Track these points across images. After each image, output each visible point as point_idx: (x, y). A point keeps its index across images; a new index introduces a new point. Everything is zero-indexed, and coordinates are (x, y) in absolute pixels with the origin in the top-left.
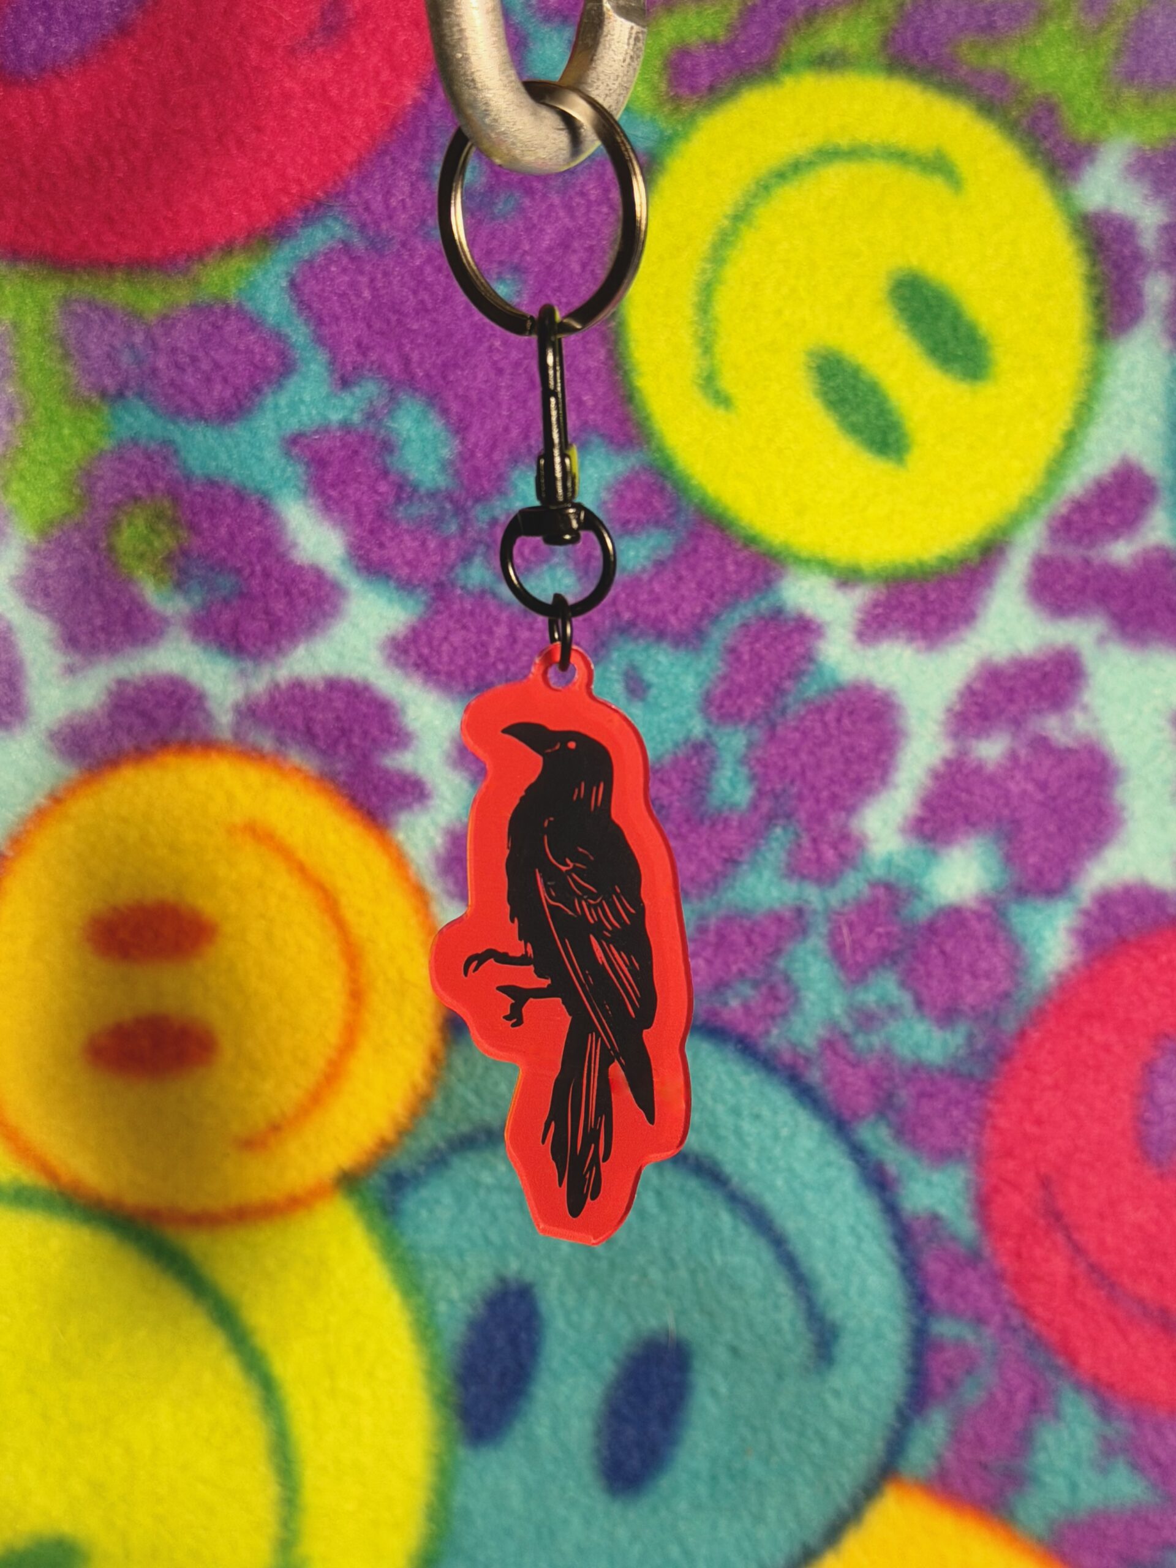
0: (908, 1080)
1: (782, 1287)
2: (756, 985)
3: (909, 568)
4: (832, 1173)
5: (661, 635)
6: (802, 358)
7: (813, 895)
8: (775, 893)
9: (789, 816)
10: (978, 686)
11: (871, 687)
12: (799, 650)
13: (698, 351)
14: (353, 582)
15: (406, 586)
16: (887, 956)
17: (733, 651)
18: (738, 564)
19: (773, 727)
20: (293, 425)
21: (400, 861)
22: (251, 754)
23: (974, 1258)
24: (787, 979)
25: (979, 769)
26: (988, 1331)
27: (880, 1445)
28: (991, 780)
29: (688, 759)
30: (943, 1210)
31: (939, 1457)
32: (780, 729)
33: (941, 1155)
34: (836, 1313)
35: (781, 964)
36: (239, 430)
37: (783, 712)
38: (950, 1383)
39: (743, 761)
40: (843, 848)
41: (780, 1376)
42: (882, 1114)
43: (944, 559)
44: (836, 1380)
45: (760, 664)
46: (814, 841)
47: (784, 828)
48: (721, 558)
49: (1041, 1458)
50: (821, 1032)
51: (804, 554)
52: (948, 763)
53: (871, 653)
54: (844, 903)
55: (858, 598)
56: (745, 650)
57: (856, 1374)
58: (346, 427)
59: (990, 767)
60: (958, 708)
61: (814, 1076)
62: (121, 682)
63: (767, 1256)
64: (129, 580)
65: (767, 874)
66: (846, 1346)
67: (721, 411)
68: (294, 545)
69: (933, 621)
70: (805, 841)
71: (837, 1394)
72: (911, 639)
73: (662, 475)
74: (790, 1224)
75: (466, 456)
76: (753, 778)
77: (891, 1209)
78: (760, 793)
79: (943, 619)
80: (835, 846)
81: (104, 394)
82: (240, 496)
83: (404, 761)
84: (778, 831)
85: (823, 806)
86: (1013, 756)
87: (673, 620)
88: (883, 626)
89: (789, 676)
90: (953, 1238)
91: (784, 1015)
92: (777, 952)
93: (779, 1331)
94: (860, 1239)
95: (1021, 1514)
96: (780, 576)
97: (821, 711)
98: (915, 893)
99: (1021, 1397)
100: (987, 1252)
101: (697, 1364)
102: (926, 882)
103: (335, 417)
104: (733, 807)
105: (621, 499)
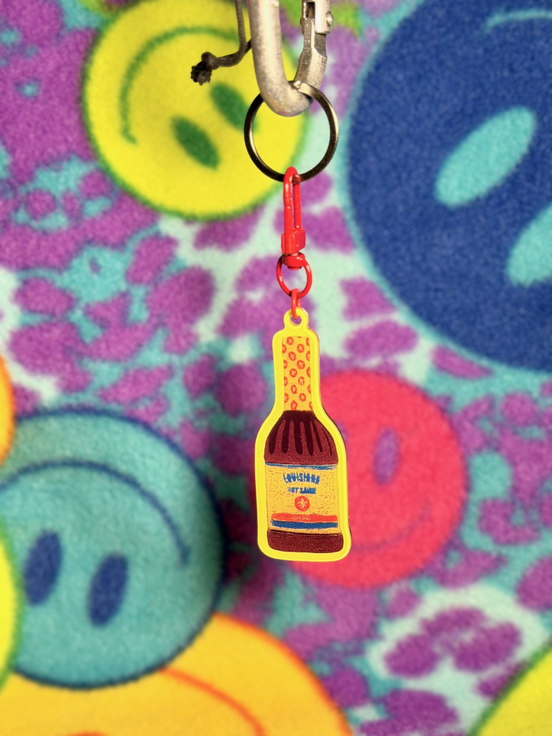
1: (166, 531)
2: (151, 399)
3: (218, 216)
5: (106, 244)
6: (168, 122)
7: (175, 359)
8: (159, 359)
9: (164, 325)
10: (250, 268)
11: (200, 268)
12: (168, 252)
13: (120, 118)
16: (210, 387)
17: (138, 252)
18: (140, 214)
19: (157, 285)
24: (165, 397)
25: (250, 304)
26: (254, 548)
28: (255, 309)
30: (235, 497)
31: (234, 603)
32: (160, 287)
34: (188, 541)
35: (162, 390)
37: (161, 278)
38: (239, 571)
39: (145, 300)
40: (189, 339)
41: (166, 571)
42: (207, 456)
43: (235, 212)
44: (190, 571)
45: (150, 258)
46: (177, 336)
47: (163, 330)
48: (132, 211)
49: (279, 603)
50: (180, 420)
51: (168, 209)
52: (235, 302)
53: (201, 253)
54: (189, 362)
55: (195, 229)
59: (255, 304)
60: (240, 278)
61: (177, 439)
63: (158, 517)
65: (155, 351)
66: (193, 557)
67: (131, 145)
69: (229, 239)
70: (172, 336)
71: (190, 577)
72: (219, 247)
73: (105, 173)
74: (168, 504)
75: (15, 164)
76: (148, 308)
77: (212, 496)
78: (152, 315)
79: (234, 238)
80: (185, 337)
84: (160, 332)
85: (180, 321)
86: (266, 298)
87: (110, 237)
88: (206, 242)
89: (163, 263)
90: (239, 509)
91: (163, 412)
92: (160, 385)
93: (164, 550)
95: (271, 628)
96: (158, 218)
97: (178, 278)
98: (221, 359)
99: (269, 577)
101: (130, 566)
102: (226, 354)
104: (139, 321)
105: (86, 184)
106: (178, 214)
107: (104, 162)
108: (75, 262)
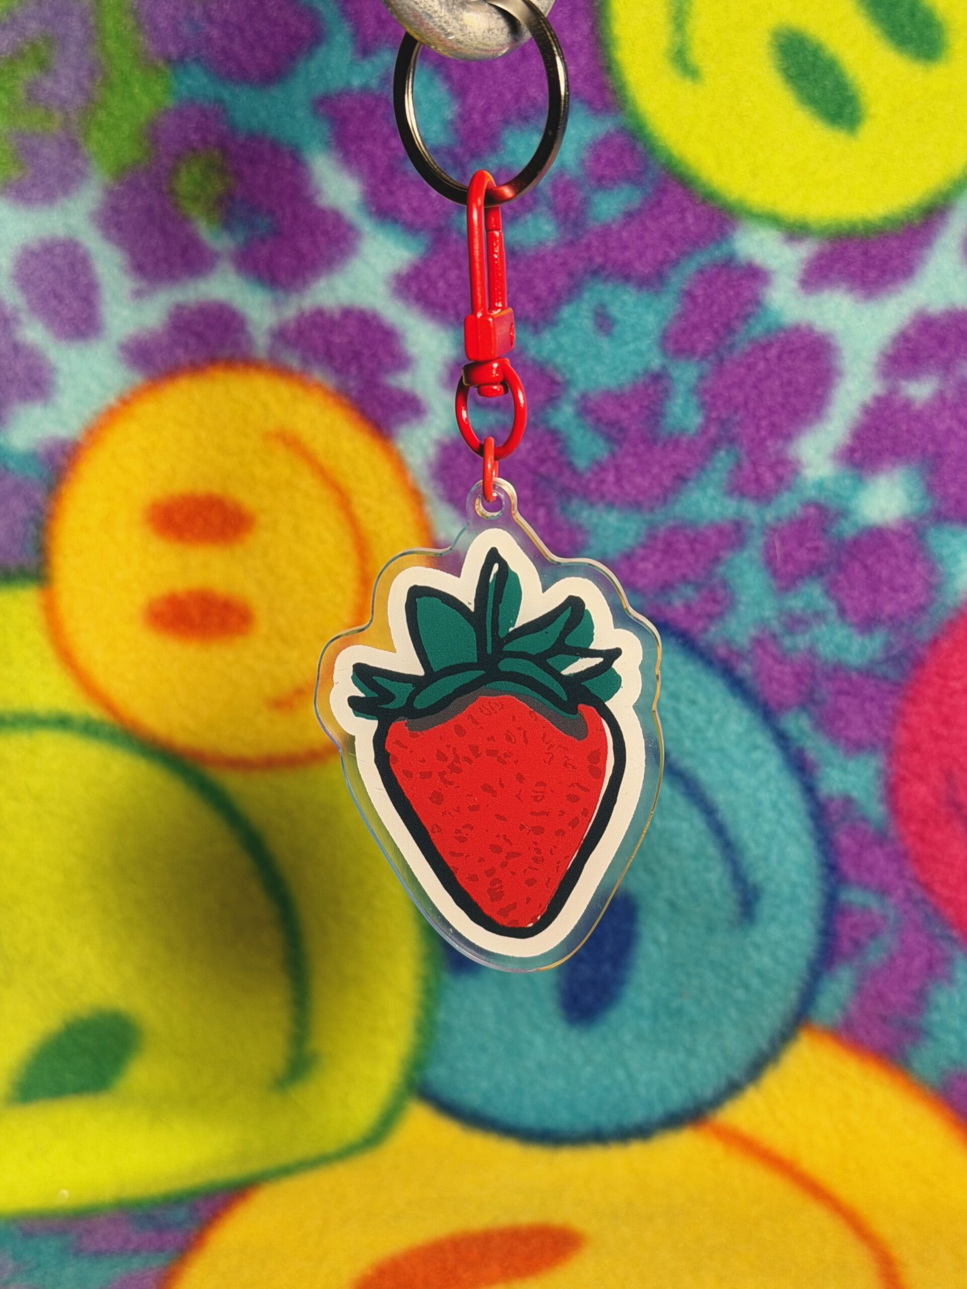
0: (829, 678)
1: (712, 850)
2: (698, 587)
3: (854, 227)
4: (757, 755)
5: (627, 278)
6: (766, 38)
7: (750, 510)
8: (717, 509)
9: (732, 440)
10: (912, 333)
11: (810, 329)
12: (747, 294)
13: (671, 28)
14: (365, 225)
15: (410, 228)
16: (816, 570)
17: (689, 295)
18: (697, 218)
19: (721, 360)
20: (320, 89)
21: (400, 466)
22: (280, 371)
23: (881, 839)
24: (725, 584)
25: (907, 405)
26: (891, 901)
27: (793, 995)
28: (918, 417)
29: (646, 387)
30: (855, 794)
31: (844, 1009)
32: (728, 365)
33: (856, 747)
34: (758, 876)
35: (721, 570)
36: (276, 92)
37: (731, 347)
38: (857, 944)
39: (694, 390)
40: (780, 470)
41: (711, 929)
42: (803, 706)
43: (886, 219)
44: (756, 935)
45: (712, 305)
46: (755, 464)
47: (728, 452)
48: (683, 211)
49: (935, 1017)
50: (753, 632)
51: (756, 210)
52: (878, 399)
53: (813, 299)
54: (778, 519)
55: (804, 251)
56: (699, 292)
57: (775, 932)
58: (365, 90)
59: (918, 405)
60: (890, 351)
61: (745, 669)
62: (179, 307)
63: (699, 822)
64: (185, 220)
65: (711, 491)
66: (765, 908)
67: (688, 83)
68: (318, 191)
69: (872, 274)
70: (746, 464)
71: (757, 947)
72: (851, 290)
73: (634, 137)
74: (720, 798)
75: (464, 117)
76: (703, 405)
77: (809, 790)
78: (708, 420)
79: (884, 272)
80: (772, 467)
81: (168, 60)
82: (275, 148)
83: (404, 381)
84: (722, 453)
85: (763, 433)
86: (940, 396)
87: (637, 264)
88: (825, 277)
89: (737, 317)
90: (864, 819)
91: (721, 615)
92: (716, 560)
93: (709, 890)
94: (781, 814)
95: (916, 1065)
96: (734, 228)
97: (765, 348)
98: (843, 513)
99: (918, 963)
100: (892, 834)
101: (642, 916)
102: (853, 505)
103: (356, 82)
104: (683, 431)
105: (598, 158)
106: (773, 220)
107: (634, 115)
108: (566, 312)
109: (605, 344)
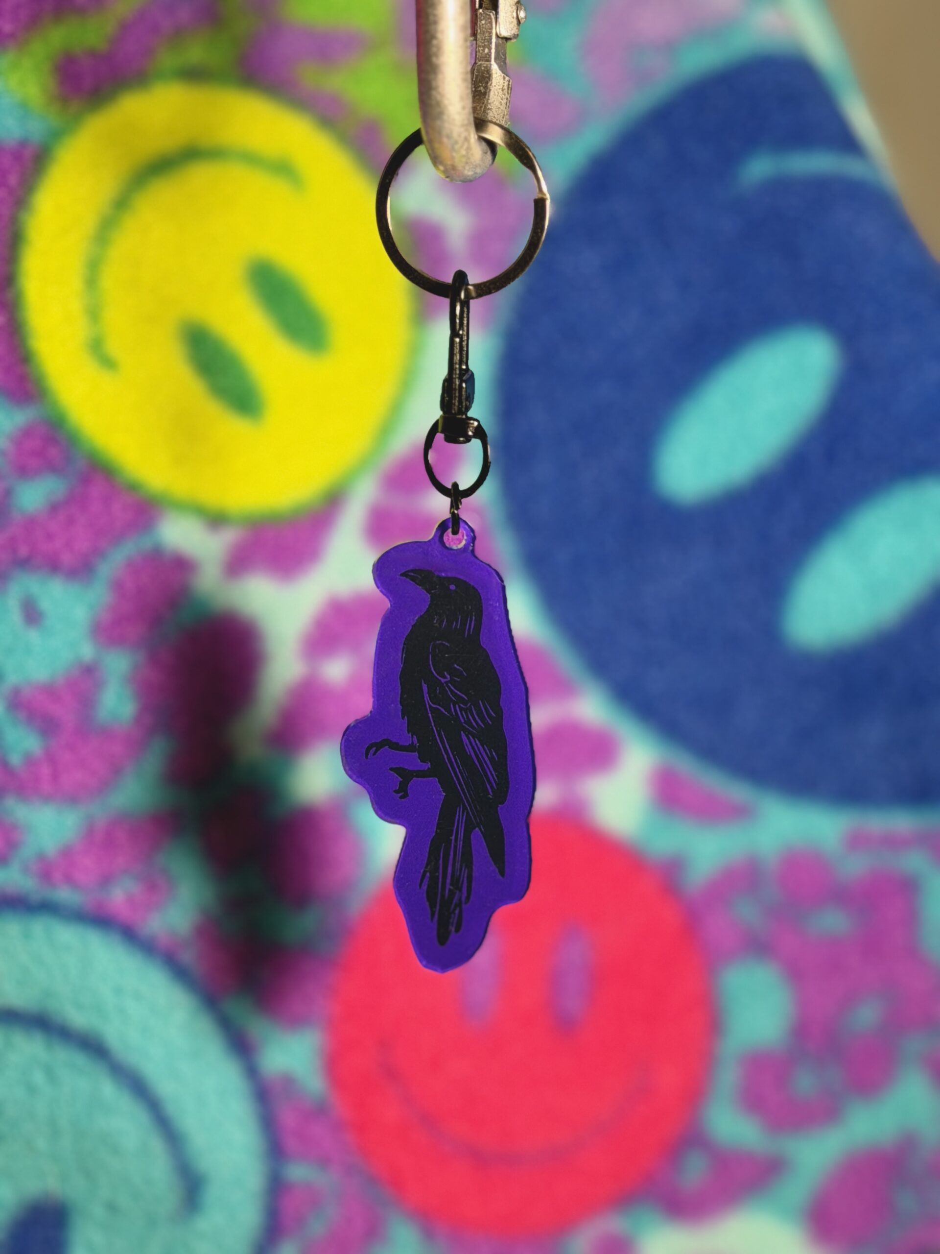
1: (157, 1146)
5: (55, 569)
13: (86, 320)
17: (119, 584)
23: (320, 1112)
24: (166, 873)
25: (327, 688)
26: (332, 1170)
29: (79, 681)
30: (296, 1072)
34: (203, 1165)
35: (160, 859)
38: (300, 1219)
41: (151, 1225)
43: (296, 507)
50: (194, 919)
51: (179, 500)
53: (236, 582)
55: (226, 539)
56: (127, 582)
59: (337, 687)
60: (310, 636)
63: (144, 1119)
66: (212, 1193)
67: (107, 375)
71: (202, 1237)
72: (272, 574)
73: (55, 428)
74: (165, 1088)
76: (136, 696)
77: (251, 1070)
78: (143, 706)
93: (152, 1185)
96: (158, 517)
101: (75, 1222)
105: (20, 448)
106: (194, 509)
107: (55, 406)
109: (33, 636)
